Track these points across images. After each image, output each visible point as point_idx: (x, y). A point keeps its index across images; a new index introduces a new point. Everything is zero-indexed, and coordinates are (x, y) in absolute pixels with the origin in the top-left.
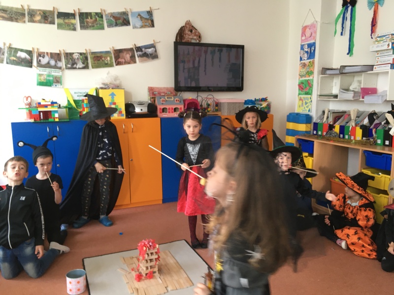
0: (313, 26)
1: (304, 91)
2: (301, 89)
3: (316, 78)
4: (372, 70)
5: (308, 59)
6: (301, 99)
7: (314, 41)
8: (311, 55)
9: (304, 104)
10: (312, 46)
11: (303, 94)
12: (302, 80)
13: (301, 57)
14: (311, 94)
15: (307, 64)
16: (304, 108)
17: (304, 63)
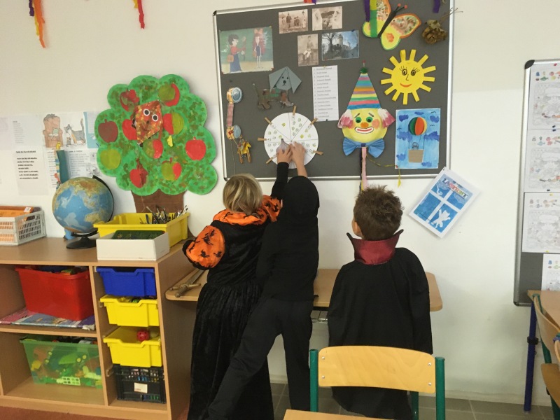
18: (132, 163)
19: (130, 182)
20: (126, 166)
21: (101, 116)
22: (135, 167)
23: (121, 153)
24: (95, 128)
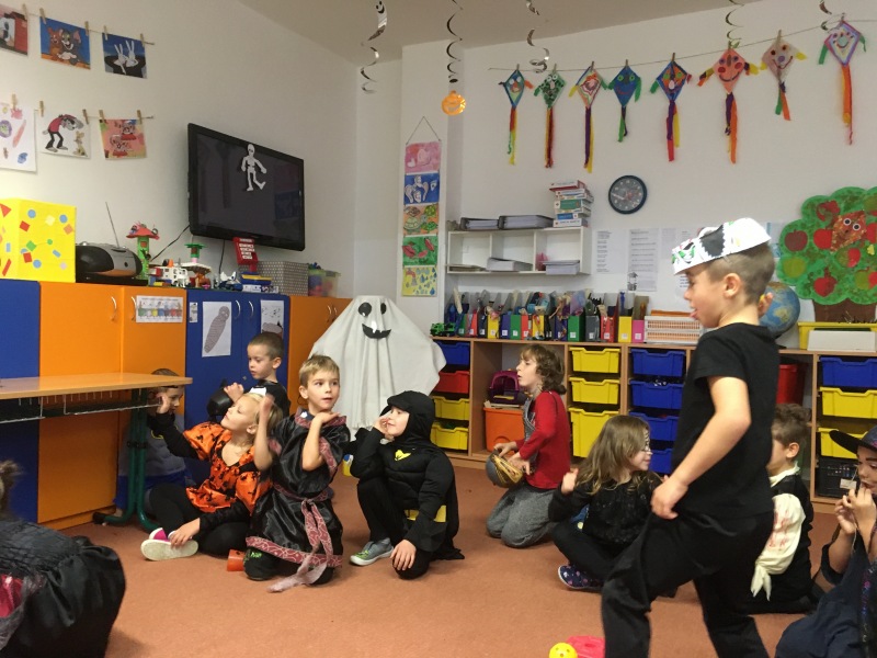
0: (434, 147)
1: (417, 257)
2: (409, 253)
3: (441, 236)
4: (551, 225)
5: (422, 201)
6: (409, 272)
7: (435, 172)
8: (433, 195)
9: (418, 281)
10: (431, 179)
11: (416, 263)
12: (411, 238)
13: (405, 196)
14: (434, 262)
15: (422, 211)
16: (420, 288)
17: (415, 208)
18: (819, 272)
19: (813, 291)
20: (812, 274)
21: (790, 226)
22: (822, 275)
23: (807, 262)
24: (781, 237)
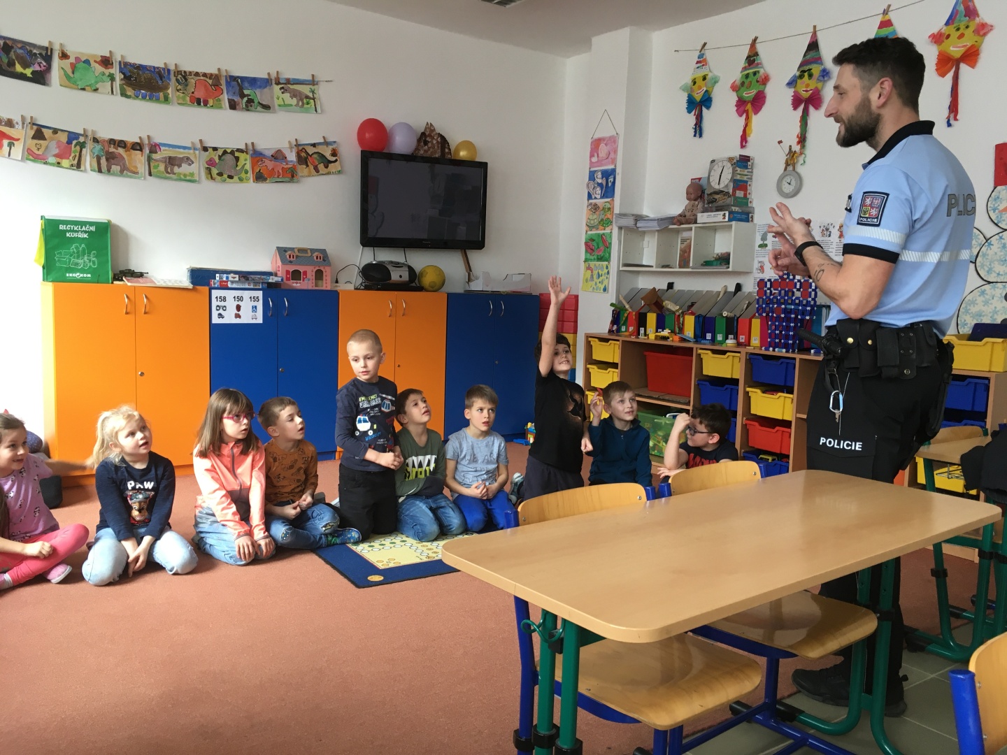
0: (612, 140)
1: (595, 253)
2: (589, 250)
3: (615, 233)
5: (602, 198)
6: (589, 268)
7: (612, 167)
8: (608, 191)
9: (595, 277)
10: (609, 174)
11: (594, 259)
12: (592, 234)
13: (589, 193)
14: (608, 260)
15: (601, 205)
16: (596, 284)
17: (596, 205)
